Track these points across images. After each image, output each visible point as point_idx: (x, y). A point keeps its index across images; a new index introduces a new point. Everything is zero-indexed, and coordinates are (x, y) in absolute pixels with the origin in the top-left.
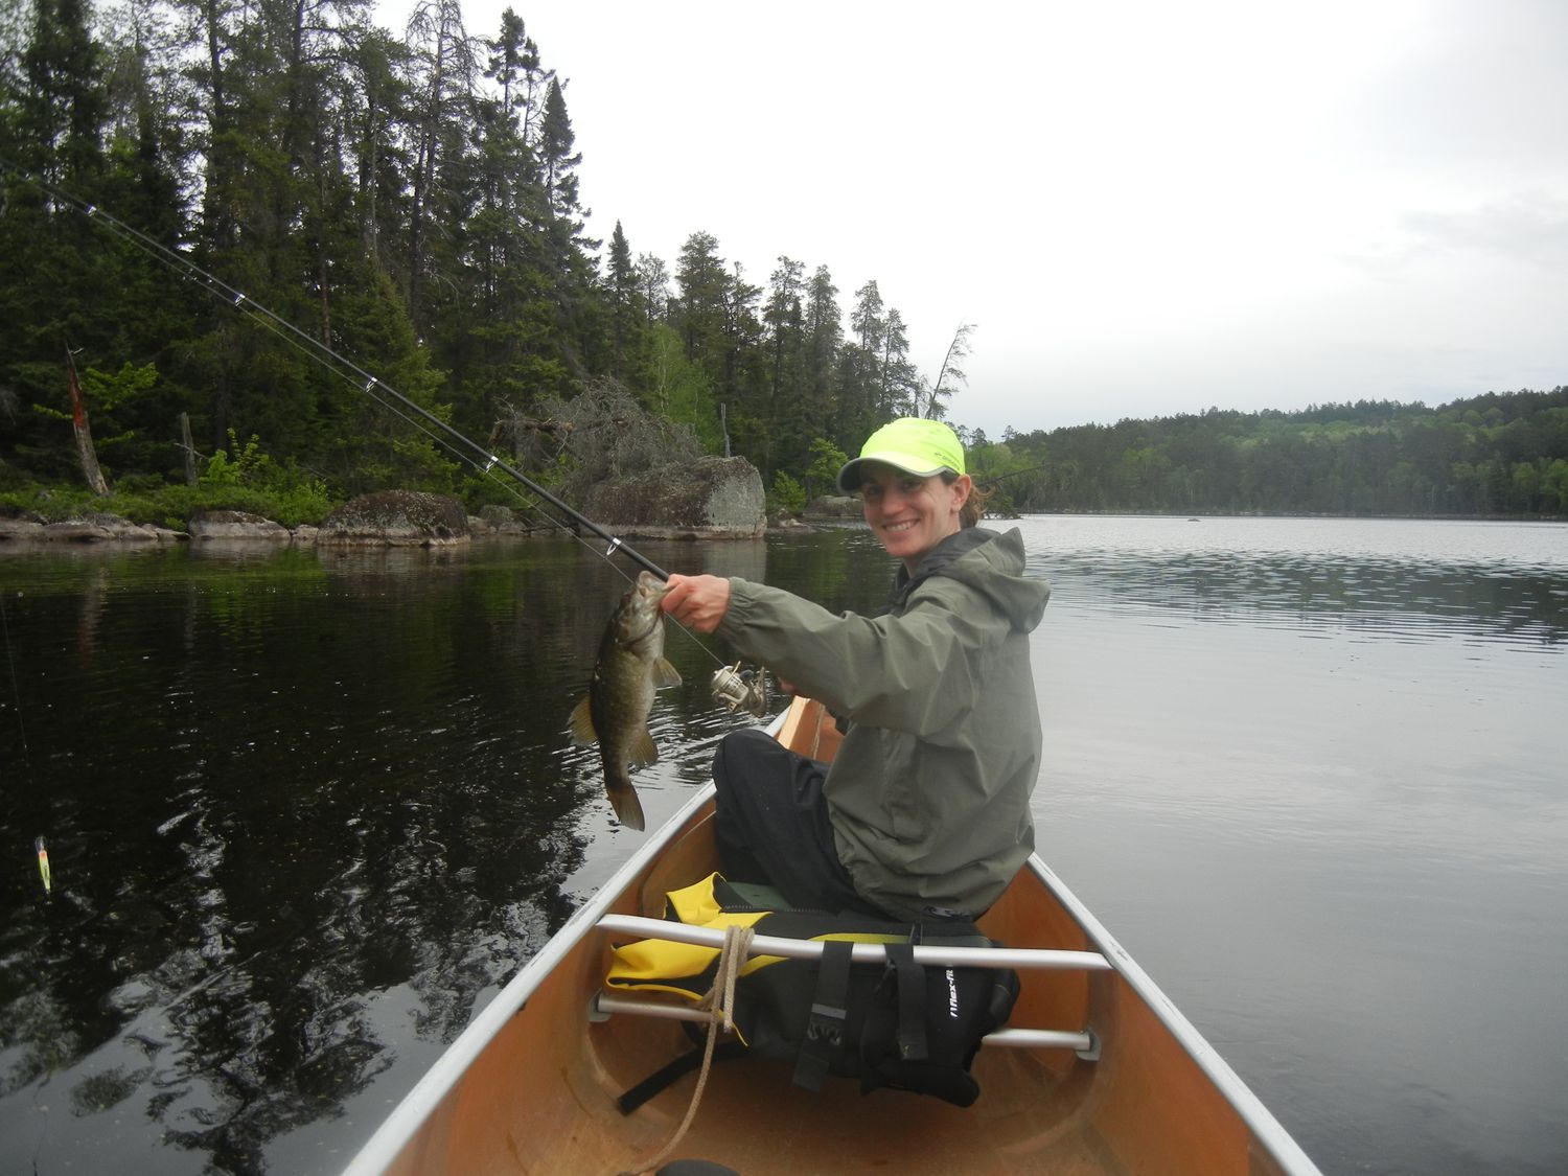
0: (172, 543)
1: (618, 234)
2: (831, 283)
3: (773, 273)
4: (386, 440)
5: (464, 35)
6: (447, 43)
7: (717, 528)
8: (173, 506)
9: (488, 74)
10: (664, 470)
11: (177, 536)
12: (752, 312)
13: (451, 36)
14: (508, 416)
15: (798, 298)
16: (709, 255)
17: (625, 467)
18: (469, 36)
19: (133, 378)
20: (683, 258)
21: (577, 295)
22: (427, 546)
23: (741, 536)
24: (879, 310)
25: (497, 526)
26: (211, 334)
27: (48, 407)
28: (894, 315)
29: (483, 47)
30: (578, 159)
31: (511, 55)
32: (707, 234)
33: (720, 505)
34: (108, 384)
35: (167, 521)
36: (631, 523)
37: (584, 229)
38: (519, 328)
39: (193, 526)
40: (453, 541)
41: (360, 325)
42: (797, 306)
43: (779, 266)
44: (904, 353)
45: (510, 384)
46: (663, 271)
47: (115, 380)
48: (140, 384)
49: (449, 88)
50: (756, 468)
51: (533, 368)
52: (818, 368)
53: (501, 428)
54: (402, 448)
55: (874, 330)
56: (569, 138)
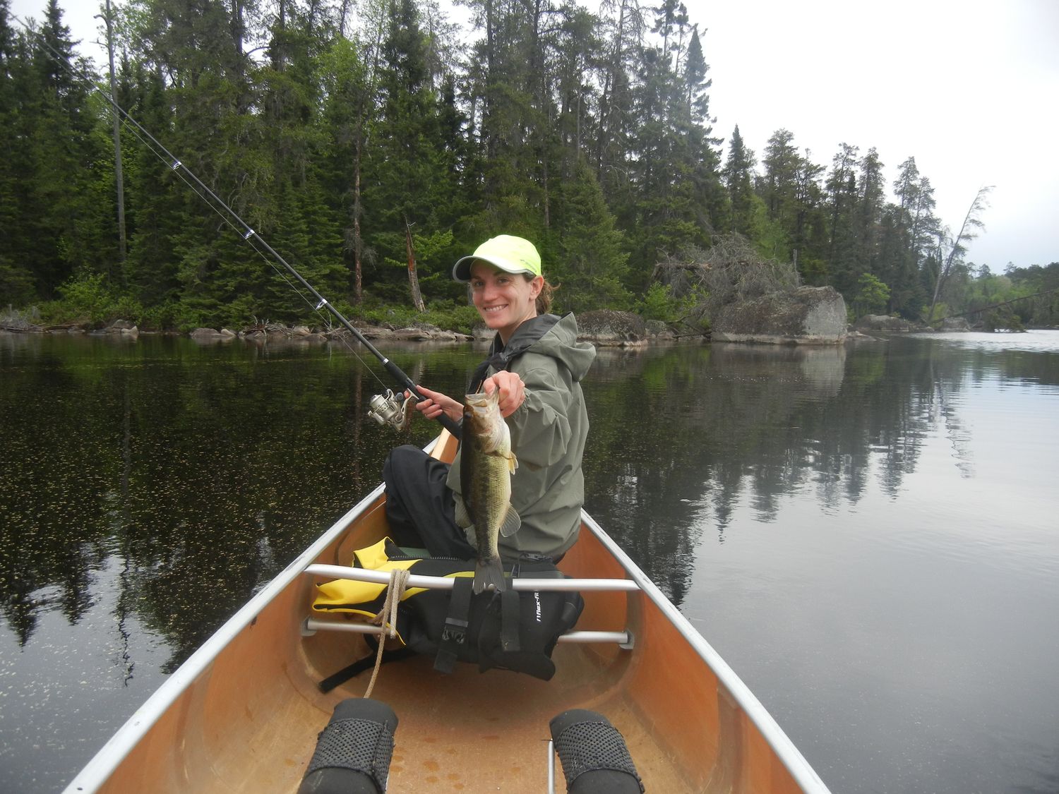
0: (464, 342)
1: (736, 134)
2: (878, 161)
3: (835, 155)
4: (588, 278)
5: (637, 5)
6: (626, 13)
7: (812, 337)
8: (463, 319)
9: (653, 31)
10: (774, 296)
11: (467, 338)
12: (818, 184)
13: (629, 7)
14: (662, 260)
15: (853, 173)
16: (787, 145)
17: (747, 293)
18: (641, 6)
19: (439, 240)
20: (768, 148)
21: (707, 177)
22: (622, 346)
23: (828, 342)
24: (915, 178)
25: (657, 334)
26: (484, 211)
27: (393, 259)
28: (925, 182)
29: (650, 12)
30: (709, 83)
31: (670, 17)
32: (786, 130)
33: (815, 321)
34: (426, 245)
35: (460, 328)
36: (750, 333)
37: (712, 132)
38: (670, 201)
39: (475, 332)
40: (639, 343)
41: (574, 202)
42: (853, 178)
43: (841, 150)
44: (931, 209)
45: (662, 239)
46: (753, 158)
47: (430, 242)
48: (443, 244)
49: (628, 42)
50: (840, 295)
51: (678, 227)
52: (866, 222)
53: (660, 268)
54: (599, 282)
55: (911, 193)
56: (704, 68)
